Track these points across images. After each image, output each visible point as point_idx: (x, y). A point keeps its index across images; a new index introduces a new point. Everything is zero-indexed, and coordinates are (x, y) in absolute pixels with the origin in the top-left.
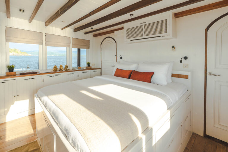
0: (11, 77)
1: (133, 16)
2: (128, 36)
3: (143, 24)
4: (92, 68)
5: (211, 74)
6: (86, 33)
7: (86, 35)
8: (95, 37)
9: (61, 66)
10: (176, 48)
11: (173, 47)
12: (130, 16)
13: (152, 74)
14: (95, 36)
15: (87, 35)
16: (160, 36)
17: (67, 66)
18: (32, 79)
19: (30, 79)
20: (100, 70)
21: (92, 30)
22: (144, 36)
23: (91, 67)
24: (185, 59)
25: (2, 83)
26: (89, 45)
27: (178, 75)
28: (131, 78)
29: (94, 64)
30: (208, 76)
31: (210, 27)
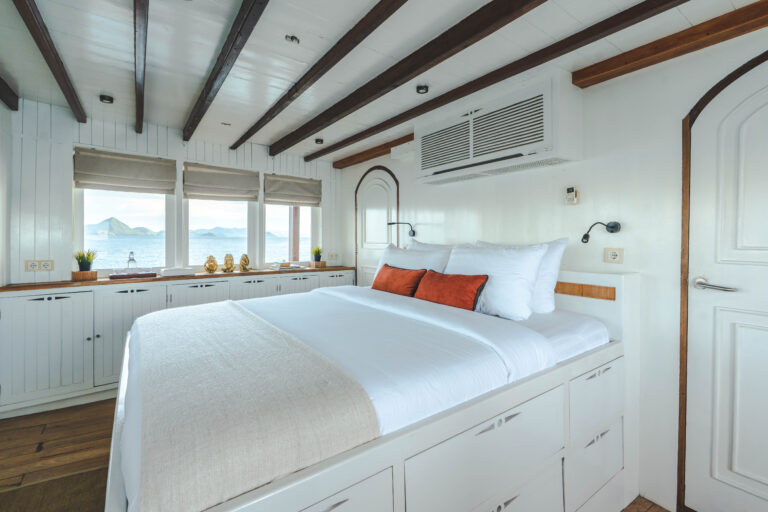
0: (79, 283)
1: (427, 91)
2: (427, 159)
3: (470, 118)
4: (328, 265)
5: (704, 285)
6: (308, 158)
7: (309, 163)
8: (340, 168)
9: (229, 258)
10: (579, 194)
11: (570, 190)
12: (418, 91)
13: (481, 281)
14: (339, 165)
15: (314, 162)
16: (520, 155)
17: (245, 260)
18: (138, 291)
19: (132, 291)
20: (353, 271)
21: (320, 147)
22: (471, 155)
23: (324, 263)
24: (612, 232)
25: (57, 298)
26: (320, 193)
27: (582, 286)
28: (417, 293)
29: (336, 255)
30: (693, 292)
31: (699, 112)
